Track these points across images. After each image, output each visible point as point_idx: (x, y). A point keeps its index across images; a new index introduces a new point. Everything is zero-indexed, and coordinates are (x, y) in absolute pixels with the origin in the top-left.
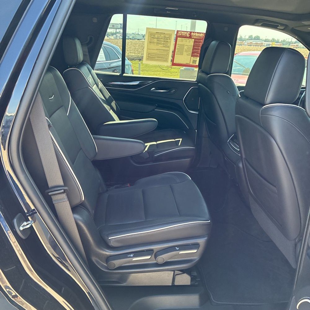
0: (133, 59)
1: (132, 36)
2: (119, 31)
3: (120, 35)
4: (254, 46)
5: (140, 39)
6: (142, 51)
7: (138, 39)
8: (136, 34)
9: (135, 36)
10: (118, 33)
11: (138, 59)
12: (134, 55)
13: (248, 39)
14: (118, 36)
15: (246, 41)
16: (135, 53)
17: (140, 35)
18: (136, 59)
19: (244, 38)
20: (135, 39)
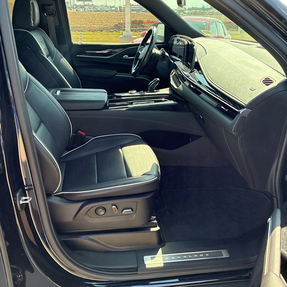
0: (95, 31)
1: (100, 8)
2: (88, 4)
3: (88, 8)
4: (215, 15)
5: (108, 11)
6: (105, 23)
7: (106, 11)
8: (105, 6)
9: (103, 8)
10: (86, 5)
11: (99, 30)
12: (96, 26)
13: (210, 8)
14: (87, 9)
15: (208, 11)
16: (97, 25)
17: (108, 6)
18: (97, 31)
19: (207, 7)
20: (103, 11)
